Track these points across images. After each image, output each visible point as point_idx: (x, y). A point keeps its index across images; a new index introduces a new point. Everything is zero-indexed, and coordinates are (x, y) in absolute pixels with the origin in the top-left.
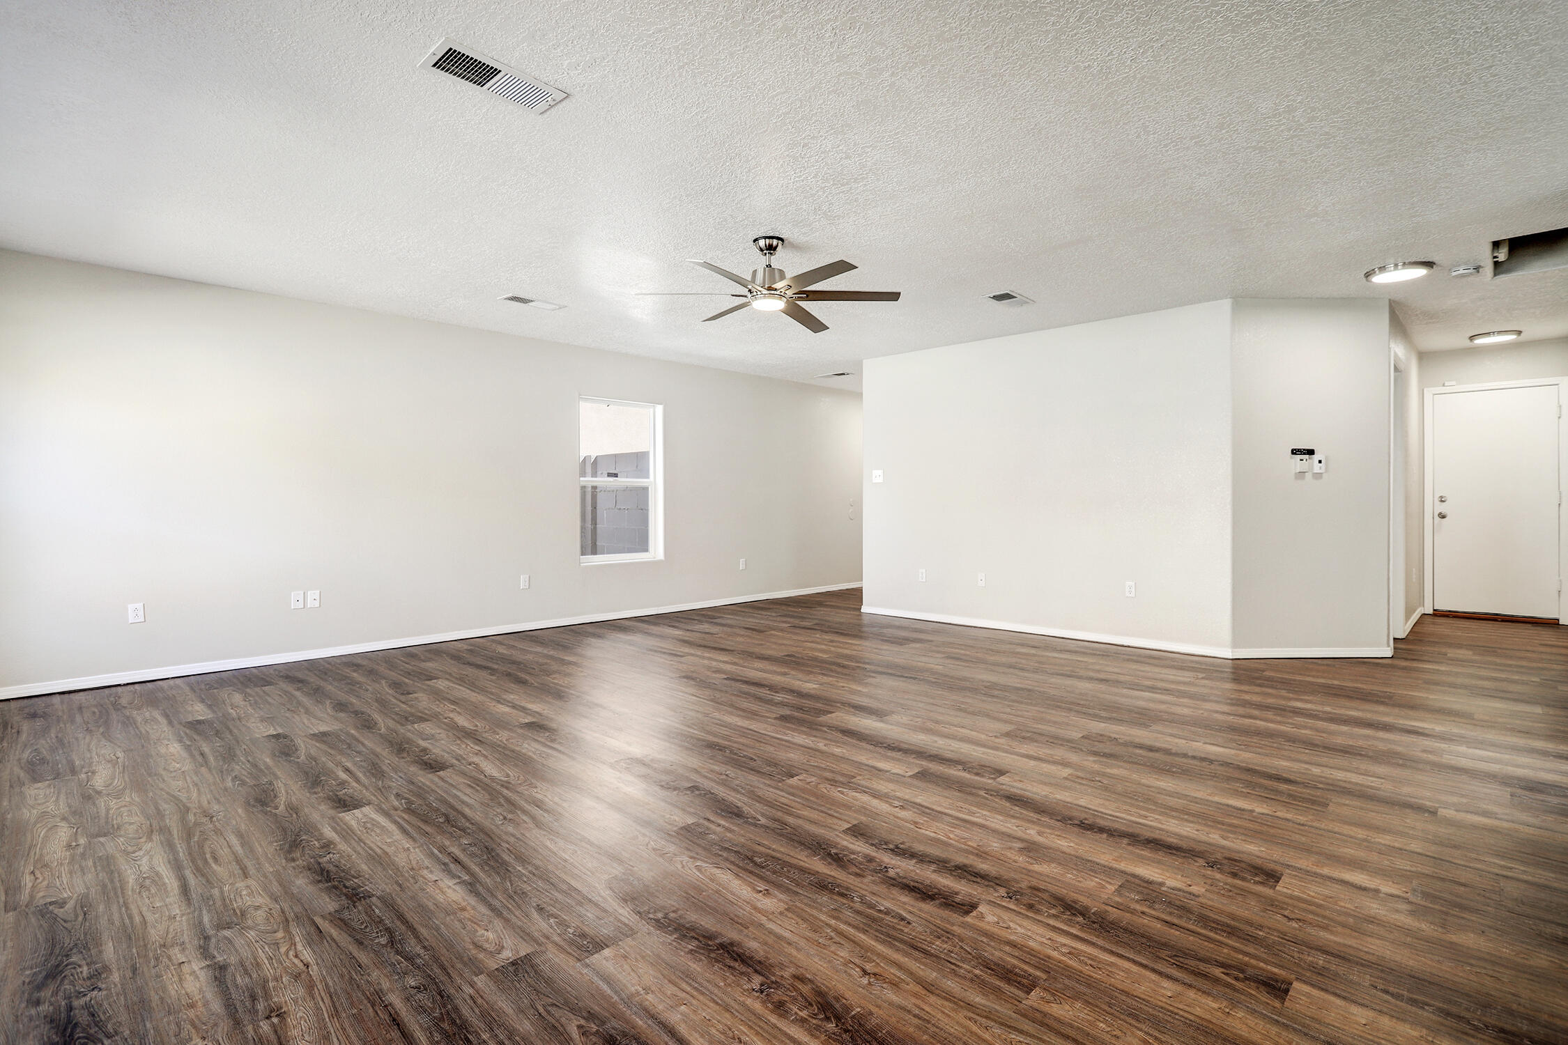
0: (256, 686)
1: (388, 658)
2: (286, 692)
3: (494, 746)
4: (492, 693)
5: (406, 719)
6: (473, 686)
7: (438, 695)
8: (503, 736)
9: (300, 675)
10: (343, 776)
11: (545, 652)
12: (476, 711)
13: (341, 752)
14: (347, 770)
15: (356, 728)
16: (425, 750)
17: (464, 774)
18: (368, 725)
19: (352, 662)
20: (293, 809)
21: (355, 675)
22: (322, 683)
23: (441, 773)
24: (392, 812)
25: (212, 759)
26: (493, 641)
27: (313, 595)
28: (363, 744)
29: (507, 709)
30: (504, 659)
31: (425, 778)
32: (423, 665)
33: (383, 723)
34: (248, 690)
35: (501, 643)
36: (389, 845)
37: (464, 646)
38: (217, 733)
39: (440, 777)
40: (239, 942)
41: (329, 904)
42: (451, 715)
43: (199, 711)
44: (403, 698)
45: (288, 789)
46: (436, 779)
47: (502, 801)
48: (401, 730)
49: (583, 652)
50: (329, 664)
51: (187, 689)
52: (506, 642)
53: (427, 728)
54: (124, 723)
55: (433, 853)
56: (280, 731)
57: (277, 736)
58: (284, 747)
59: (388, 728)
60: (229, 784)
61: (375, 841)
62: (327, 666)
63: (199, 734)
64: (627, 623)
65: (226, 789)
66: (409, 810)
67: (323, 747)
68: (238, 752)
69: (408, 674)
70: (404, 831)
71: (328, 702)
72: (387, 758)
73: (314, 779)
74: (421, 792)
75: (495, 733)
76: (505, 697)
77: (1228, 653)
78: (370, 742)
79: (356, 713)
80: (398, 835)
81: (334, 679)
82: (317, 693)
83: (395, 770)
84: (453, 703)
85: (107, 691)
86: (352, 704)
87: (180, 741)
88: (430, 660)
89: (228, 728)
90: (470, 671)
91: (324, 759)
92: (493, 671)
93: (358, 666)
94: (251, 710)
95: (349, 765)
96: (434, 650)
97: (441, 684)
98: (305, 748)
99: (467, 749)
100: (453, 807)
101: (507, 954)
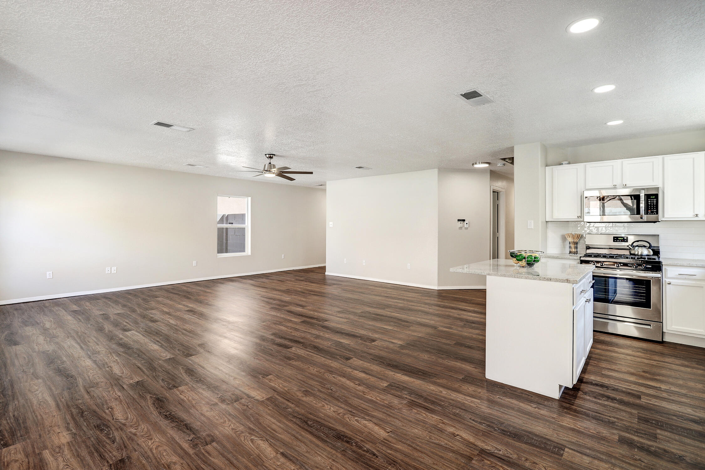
0: (94, 300)
1: (141, 291)
2: (105, 302)
3: (175, 316)
4: (177, 302)
5: (147, 309)
6: (171, 299)
7: (159, 302)
8: (178, 314)
9: (109, 296)
10: (125, 324)
11: (200, 289)
12: (170, 307)
13: (125, 318)
14: (127, 322)
15: (130, 312)
16: (152, 317)
17: (163, 323)
18: (134, 311)
19: (128, 292)
20: (110, 331)
21: (129, 296)
22: (118, 299)
23: (157, 323)
24: (140, 332)
25: (82, 320)
26: (182, 285)
27: (114, 269)
28: (132, 316)
29: (182, 306)
30: (184, 291)
31: (151, 324)
32: (154, 293)
33: (139, 310)
34: (91, 301)
35: (185, 286)
36: (139, 338)
37: (171, 287)
38: (83, 313)
39: (156, 324)
40: (99, 356)
41: (122, 350)
42: (162, 308)
43: (75, 308)
44: (146, 303)
45: (108, 327)
46: (155, 325)
47: (174, 329)
48: (145, 312)
49: (215, 289)
50: (120, 293)
51: (69, 301)
52: (187, 286)
53: (153, 311)
54: (49, 311)
55: (151, 340)
56: (104, 313)
57: (103, 314)
58: (106, 317)
59: (140, 312)
60: (89, 326)
61: (135, 338)
62: (119, 294)
63: (77, 314)
64: (235, 278)
65: (89, 327)
66: (146, 331)
67: (119, 317)
68: (91, 318)
69: (149, 296)
70: (143, 336)
71: (120, 305)
72: (139, 319)
73: (116, 324)
74: (150, 327)
75: (176, 312)
76: (181, 303)
77: (436, 288)
78: (134, 315)
79: (130, 308)
80: (141, 336)
81: (122, 298)
82: (116, 302)
83: (142, 322)
84: (164, 304)
85: (40, 302)
86: (128, 305)
87: (71, 316)
88: (157, 291)
89: (86, 312)
90: (171, 295)
91: (119, 320)
92: (179, 295)
93: (131, 294)
94: (93, 307)
95: (127, 321)
96: (160, 288)
97: (160, 299)
98: (112, 317)
99: (166, 317)
100: (159, 331)
101: (168, 357)
